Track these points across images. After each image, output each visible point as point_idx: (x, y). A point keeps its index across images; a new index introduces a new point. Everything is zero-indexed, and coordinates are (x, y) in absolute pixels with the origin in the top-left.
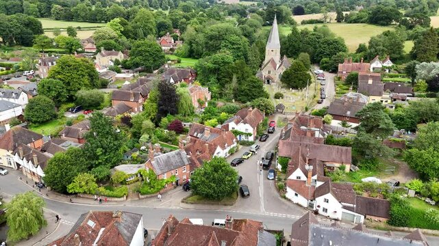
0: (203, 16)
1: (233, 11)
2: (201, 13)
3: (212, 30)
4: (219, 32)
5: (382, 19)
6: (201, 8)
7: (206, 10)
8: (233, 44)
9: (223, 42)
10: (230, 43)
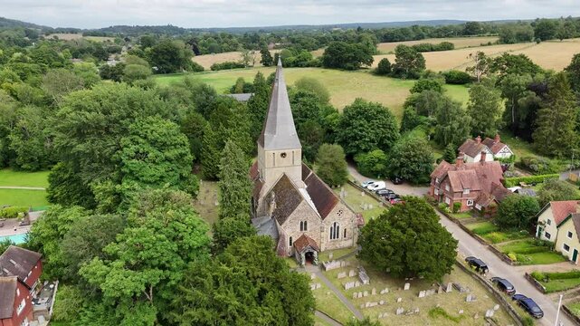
0: (25, 61)
1: (82, 51)
2: (17, 55)
3: (79, 108)
4: (106, 112)
5: (347, 60)
6: (16, 47)
7: (27, 49)
8: (163, 146)
9: (125, 140)
10: (153, 143)
